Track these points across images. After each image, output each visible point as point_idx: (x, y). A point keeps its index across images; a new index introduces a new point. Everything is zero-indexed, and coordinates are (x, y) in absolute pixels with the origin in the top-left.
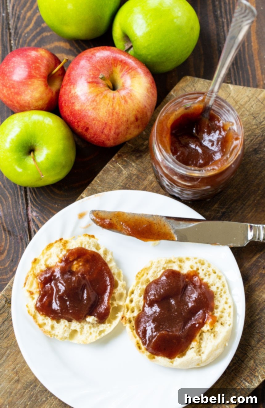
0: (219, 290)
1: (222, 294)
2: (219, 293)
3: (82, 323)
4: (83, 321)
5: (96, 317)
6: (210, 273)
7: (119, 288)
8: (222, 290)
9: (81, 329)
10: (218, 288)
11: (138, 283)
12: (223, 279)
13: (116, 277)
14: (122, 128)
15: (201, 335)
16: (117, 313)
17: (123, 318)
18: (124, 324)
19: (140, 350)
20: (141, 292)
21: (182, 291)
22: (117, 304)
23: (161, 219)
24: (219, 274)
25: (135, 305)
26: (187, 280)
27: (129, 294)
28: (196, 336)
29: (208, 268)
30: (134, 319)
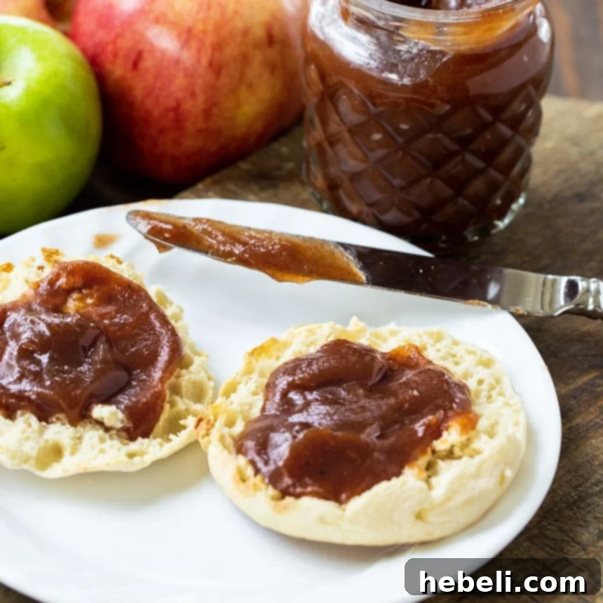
0: (485, 387)
1: (494, 393)
2: (484, 394)
3: (79, 428)
4: (82, 423)
5: (123, 412)
6: (457, 359)
7: (193, 368)
8: (492, 388)
9: (73, 442)
10: (480, 382)
11: (249, 371)
12: (497, 367)
13: (186, 350)
14: (231, 50)
15: (430, 467)
16: (185, 418)
17: (200, 421)
18: (203, 437)
19: (247, 483)
20: (257, 388)
21: (377, 375)
22: (185, 404)
23: (324, 242)
24: (486, 356)
25: (239, 409)
26: (391, 362)
27: (221, 391)
28: (416, 459)
29: (452, 349)
30: (231, 436)
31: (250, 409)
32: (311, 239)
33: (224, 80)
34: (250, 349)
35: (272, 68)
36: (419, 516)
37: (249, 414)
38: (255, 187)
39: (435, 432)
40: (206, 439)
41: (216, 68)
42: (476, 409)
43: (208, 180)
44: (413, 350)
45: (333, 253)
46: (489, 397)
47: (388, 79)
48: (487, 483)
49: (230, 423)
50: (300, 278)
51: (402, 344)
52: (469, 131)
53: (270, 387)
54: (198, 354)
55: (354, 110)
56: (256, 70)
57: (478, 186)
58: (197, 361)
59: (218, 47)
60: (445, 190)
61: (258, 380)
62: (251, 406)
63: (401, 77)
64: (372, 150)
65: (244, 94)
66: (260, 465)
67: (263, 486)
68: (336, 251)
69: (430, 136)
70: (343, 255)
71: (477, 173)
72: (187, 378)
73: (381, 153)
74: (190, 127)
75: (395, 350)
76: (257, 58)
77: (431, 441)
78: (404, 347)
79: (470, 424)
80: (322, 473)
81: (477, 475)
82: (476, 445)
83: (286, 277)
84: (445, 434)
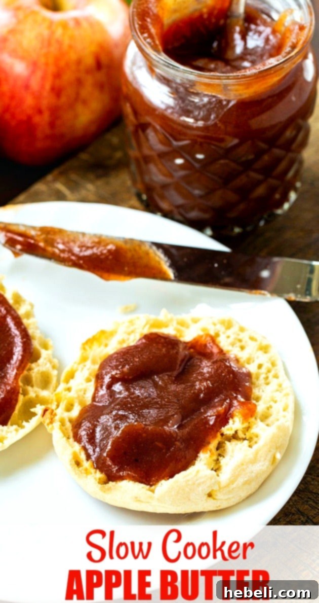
0: (263, 370)
1: (270, 375)
2: (262, 376)
6: (243, 343)
7: (41, 361)
8: (269, 371)
10: (260, 366)
11: (84, 359)
12: (273, 352)
13: (36, 344)
14: (68, 77)
15: (220, 446)
16: (35, 406)
17: (45, 411)
18: (48, 424)
19: (81, 469)
20: (90, 374)
21: (180, 365)
22: (35, 392)
23: (142, 243)
24: (264, 343)
25: (76, 396)
26: (192, 350)
27: (63, 378)
28: (209, 443)
29: (238, 335)
30: (70, 421)
31: (84, 393)
32: (132, 240)
33: (64, 99)
34: (84, 340)
35: (101, 86)
36: (210, 495)
37: (84, 398)
38: (91, 176)
39: (223, 419)
40: (50, 426)
41: (57, 91)
42: (256, 392)
43: (56, 172)
44: (209, 339)
45: (147, 254)
46: (267, 378)
47: (185, 121)
48: (262, 467)
49: (69, 408)
50: (122, 277)
51: (201, 333)
52: (251, 157)
53: (99, 378)
54: (46, 347)
55: (161, 142)
56: (88, 90)
57: (260, 191)
58: (44, 353)
59: (58, 75)
60: (232, 197)
61: (92, 368)
62: (85, 391)
63: (196, 120)
64: (176, 171)
65: (80, 108)
66: (91, 451)
67: (93, 471)
68: (151, 251)
69: (222, 161)
70: (156, 254)
71: (258, 183)
72: (37, 369)
73: (182, 173)
74: (39, 134)
75: (194, 339)
76: (89, 81)
77: (221, 428)
78: (201, 337)
79: (250, 413)
80: (136, 460)
81: (254, 461)
82: (254, 430)
83: (112, 276)
84: (231, 421)
